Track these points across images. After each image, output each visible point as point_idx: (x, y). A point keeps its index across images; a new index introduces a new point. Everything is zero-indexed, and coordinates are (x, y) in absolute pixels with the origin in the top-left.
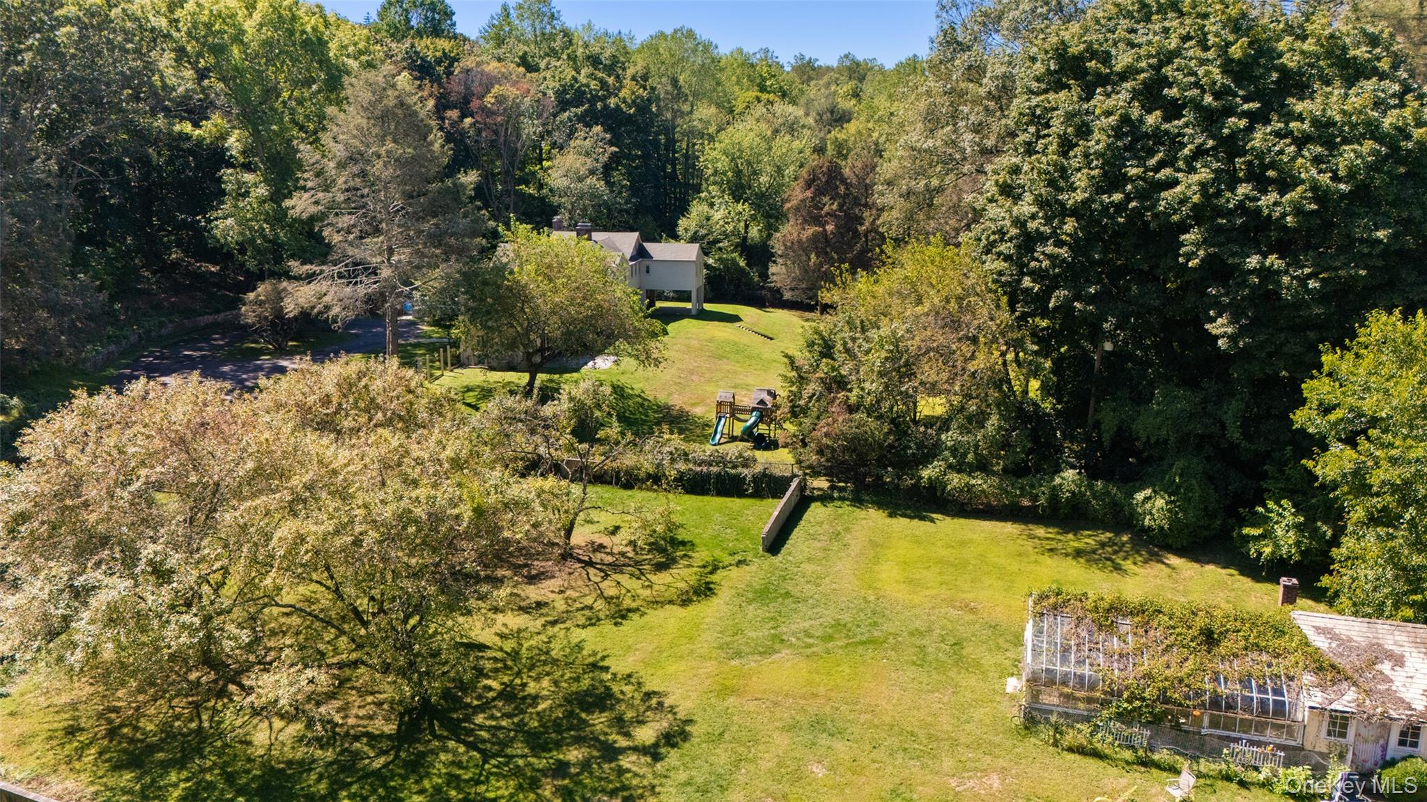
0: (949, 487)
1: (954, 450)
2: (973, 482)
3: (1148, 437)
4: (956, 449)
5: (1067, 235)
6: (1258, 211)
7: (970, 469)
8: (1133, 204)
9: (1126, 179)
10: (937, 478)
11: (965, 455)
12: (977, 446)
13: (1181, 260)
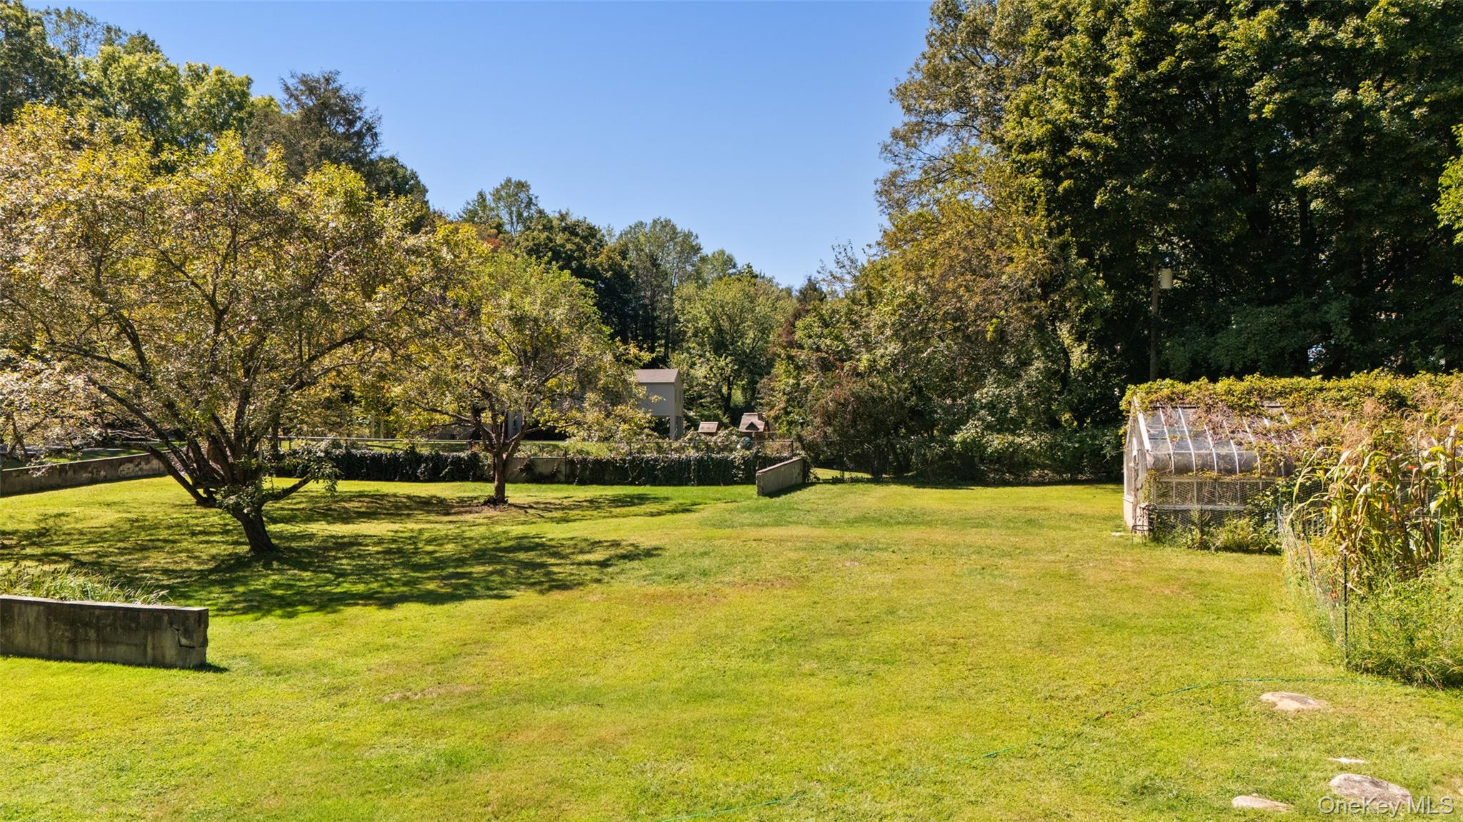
0: (989, 450)
1: (991, 407)
2: (1018, 440)
3: (1232, 364)
4: (994, 407)
5: (1109, 117)
6: (1338, 45)
7: (1013, 426)
8: (1185, 63)
9: (1175, 38)
10: (973, 440)
11: (1006, 411)
12: (1019, 397)
13: (1252, 117)
